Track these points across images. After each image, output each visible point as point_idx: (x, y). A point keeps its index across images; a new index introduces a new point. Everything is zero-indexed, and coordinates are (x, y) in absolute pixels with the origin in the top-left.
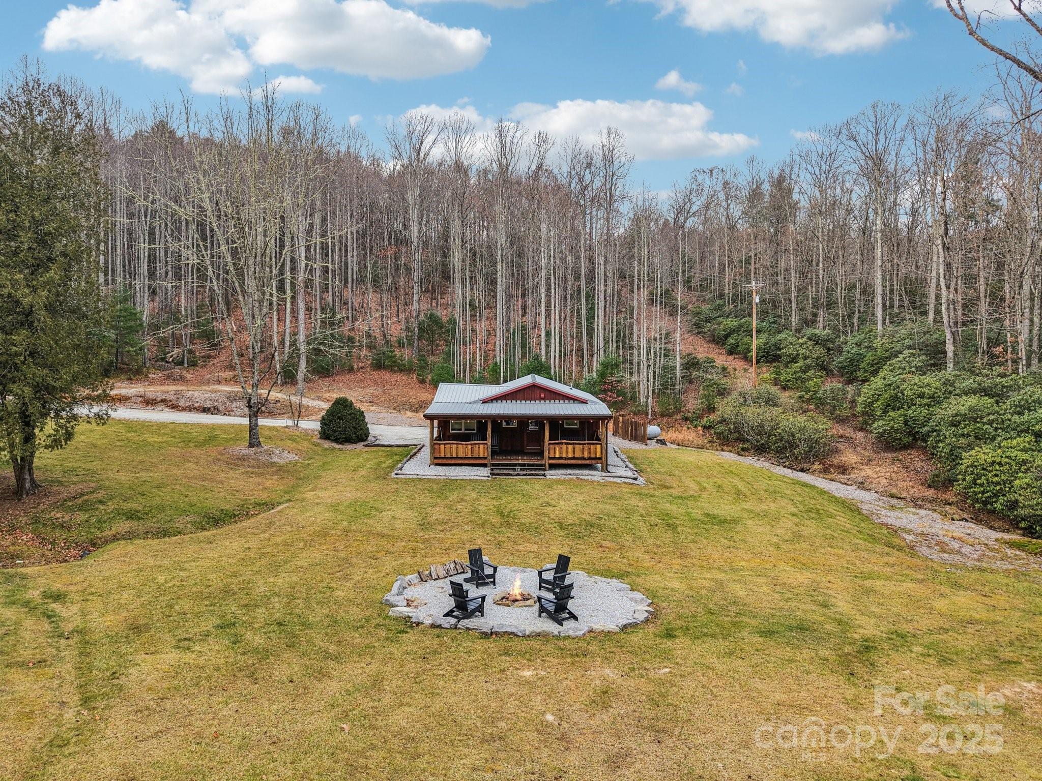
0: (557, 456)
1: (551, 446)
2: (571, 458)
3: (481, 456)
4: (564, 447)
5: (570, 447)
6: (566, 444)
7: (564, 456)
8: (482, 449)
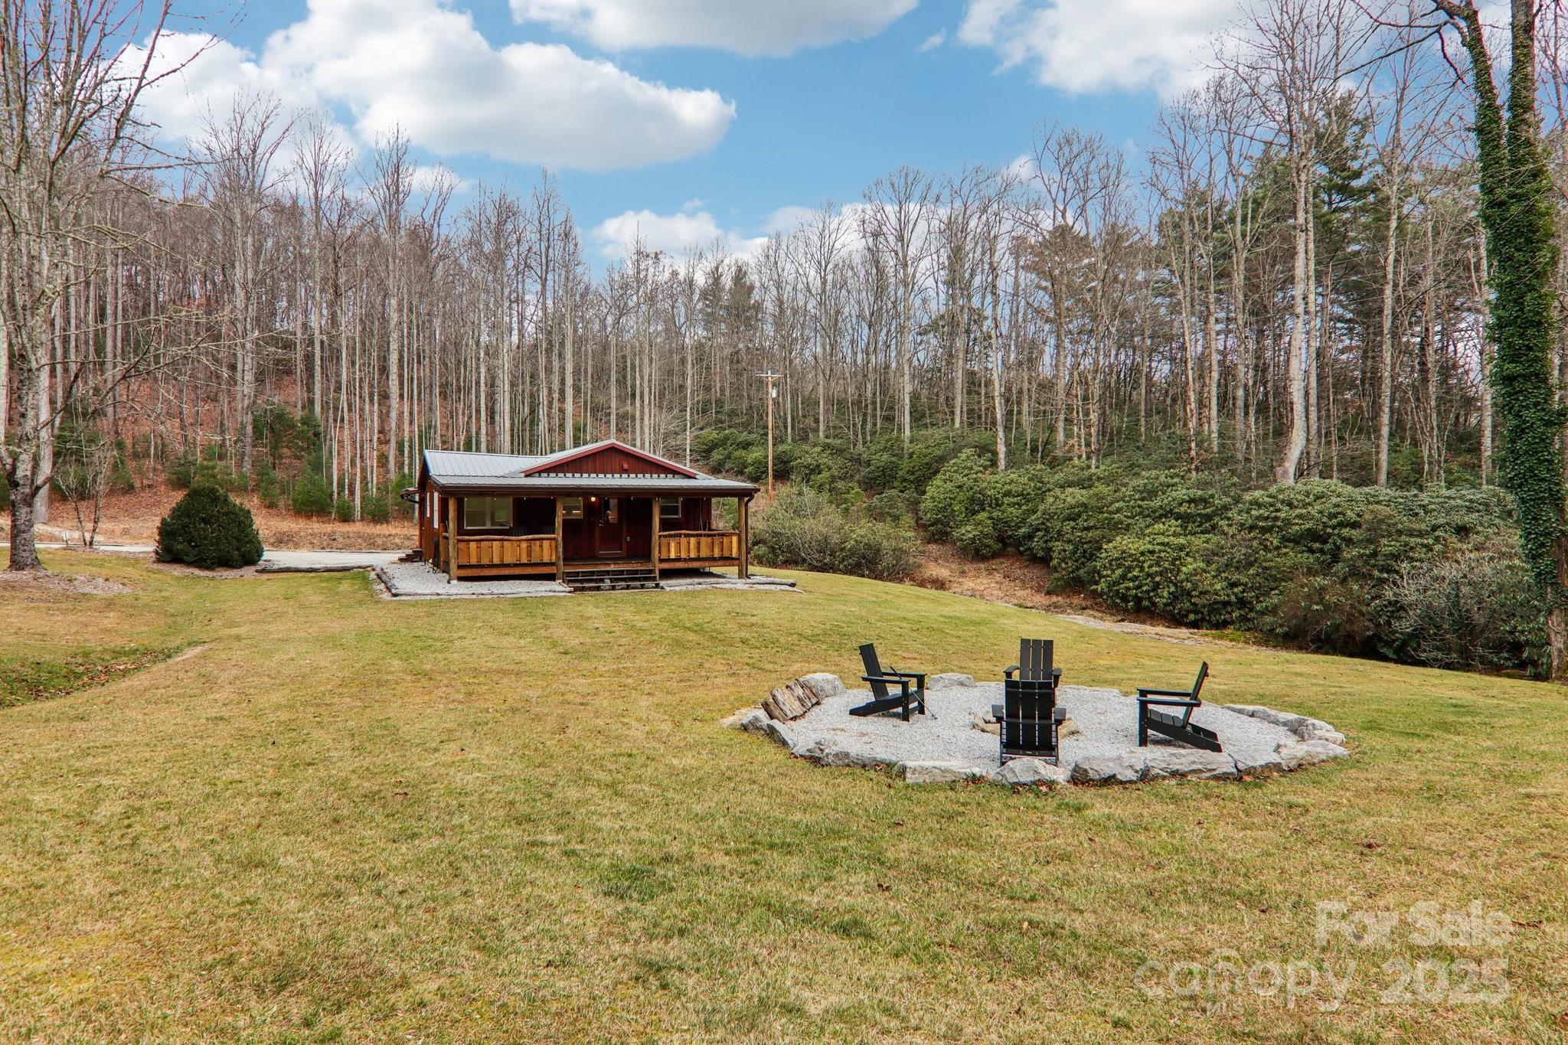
0: (673, 555)
1: (663, 540)
2: (694, 560)
3: (546, 560)
4: (684, 540)
5: (693, 540)
6: (686, 536)
7: (683, 555)
8: (547, 548)
